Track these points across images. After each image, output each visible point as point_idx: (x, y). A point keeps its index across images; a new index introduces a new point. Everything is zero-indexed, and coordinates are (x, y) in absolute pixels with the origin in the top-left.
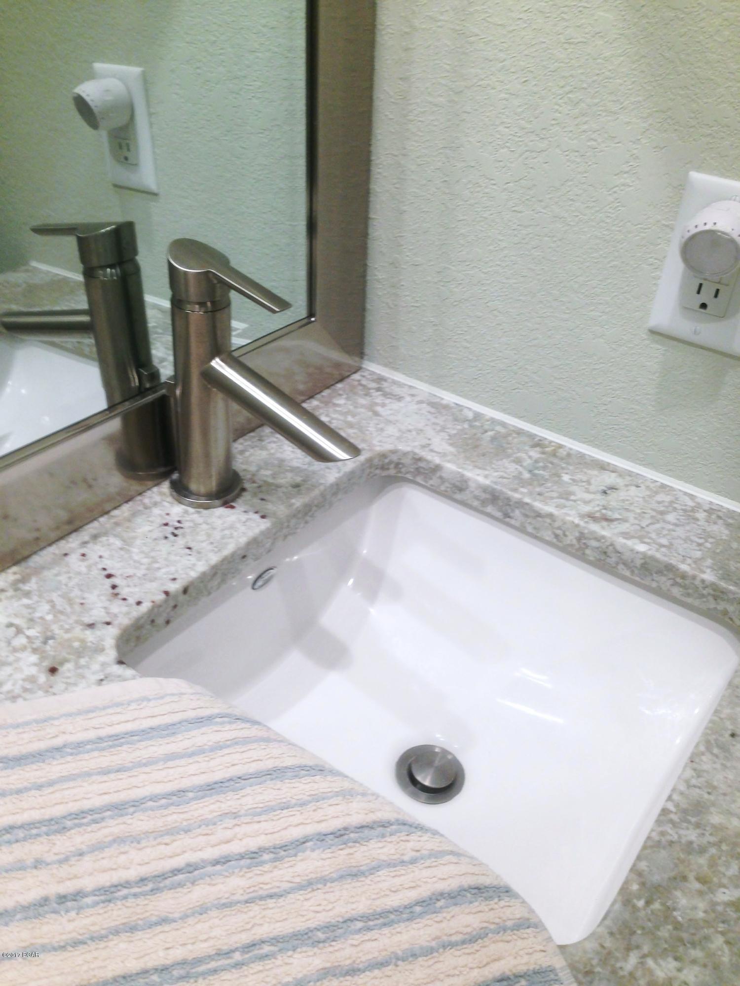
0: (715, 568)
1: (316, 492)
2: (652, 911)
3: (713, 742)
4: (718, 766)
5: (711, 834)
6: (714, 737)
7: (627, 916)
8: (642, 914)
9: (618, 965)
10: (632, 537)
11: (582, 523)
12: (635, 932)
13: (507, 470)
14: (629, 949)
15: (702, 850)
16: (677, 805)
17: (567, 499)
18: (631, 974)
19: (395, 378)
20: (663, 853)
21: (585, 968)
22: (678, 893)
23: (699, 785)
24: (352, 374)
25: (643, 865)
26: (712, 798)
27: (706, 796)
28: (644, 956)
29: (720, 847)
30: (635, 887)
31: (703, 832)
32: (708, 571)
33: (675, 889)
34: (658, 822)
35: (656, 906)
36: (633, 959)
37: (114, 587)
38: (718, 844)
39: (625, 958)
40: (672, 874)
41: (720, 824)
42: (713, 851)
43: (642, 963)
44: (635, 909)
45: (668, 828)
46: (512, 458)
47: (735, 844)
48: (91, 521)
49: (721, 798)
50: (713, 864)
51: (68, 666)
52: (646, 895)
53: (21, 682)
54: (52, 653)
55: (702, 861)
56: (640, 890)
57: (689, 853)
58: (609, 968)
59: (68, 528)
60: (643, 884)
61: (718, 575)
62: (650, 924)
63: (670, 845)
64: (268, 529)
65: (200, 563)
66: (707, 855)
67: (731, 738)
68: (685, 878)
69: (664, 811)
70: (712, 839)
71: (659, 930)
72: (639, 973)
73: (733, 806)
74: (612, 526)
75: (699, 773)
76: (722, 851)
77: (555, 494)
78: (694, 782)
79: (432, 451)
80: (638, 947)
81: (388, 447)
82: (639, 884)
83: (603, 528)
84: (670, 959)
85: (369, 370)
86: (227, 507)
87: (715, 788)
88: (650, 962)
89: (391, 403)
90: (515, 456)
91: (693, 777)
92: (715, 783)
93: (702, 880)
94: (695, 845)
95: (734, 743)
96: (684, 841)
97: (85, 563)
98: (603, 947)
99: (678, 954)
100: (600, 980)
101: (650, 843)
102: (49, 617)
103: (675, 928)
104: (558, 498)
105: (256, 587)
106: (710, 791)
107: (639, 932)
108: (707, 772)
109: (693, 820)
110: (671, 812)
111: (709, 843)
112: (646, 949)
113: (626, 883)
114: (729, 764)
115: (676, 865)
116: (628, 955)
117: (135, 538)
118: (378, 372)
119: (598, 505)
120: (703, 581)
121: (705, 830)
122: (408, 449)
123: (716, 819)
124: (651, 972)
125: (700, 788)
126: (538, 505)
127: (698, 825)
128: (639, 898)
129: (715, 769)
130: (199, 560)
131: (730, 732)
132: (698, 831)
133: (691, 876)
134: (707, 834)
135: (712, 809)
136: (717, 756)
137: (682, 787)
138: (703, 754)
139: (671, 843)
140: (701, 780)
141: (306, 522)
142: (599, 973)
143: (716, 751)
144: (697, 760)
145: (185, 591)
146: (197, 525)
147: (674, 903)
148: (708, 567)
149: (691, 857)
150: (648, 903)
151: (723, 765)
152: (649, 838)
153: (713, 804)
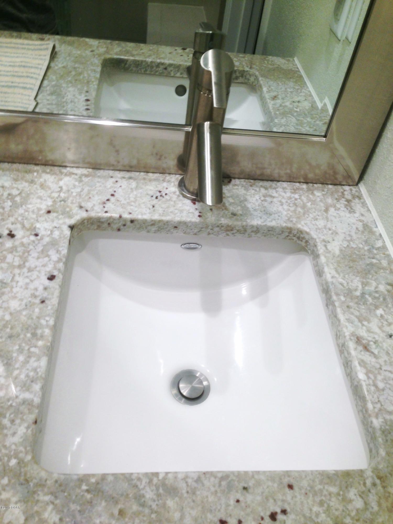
0: (388, 423)
1: (239, 223)
2: (83, 495)
3: (230, 479)
4: (213, 489)
5: (157, 505)
6: (234, 478)
7: (72, 484)
8: (78, 491)
9: (39, 493)
10: (365, 367)
11: (348, 337)
12: (64, 492)
13: (350, 283)
14: (52, 493)
15: (143, 505)
16: (164, 479)
17: (360, 321)
18: (38, 501)
19: (367, 202)
20: (126, 485)
21: (29, 478)
22: (104, 504)
23: (190, 484)
24: (346, 185)
25: (110, 478)
26: (185, 495)
27: (184, 491)
28: (53, 503)
29: (152, 513)
30: (93, 480)
31: (156, 499)
32: (381, 420)
33: (106, 501)
34: (146, 474)
35: (89, 496)
36: (47, 498)
37: (108, 200)
38: (152, 511)
39: (45, 494)
40: (115, 495)
41: (169, 507)
42: (147, 511)
43: (48, 504)
44: (80, 487)
45: (145, 481)
46: (364, 280)
47: (160, 521)
48: (137, 172)
49: (190, 500)
50: (137, 514)
51: (55, 214)
52: (92, 488)
53: (35, 208)
54: (57, 206)
55: (135, 507)
56: (93, 484)
57: (135, 498)
58: (35, 489)
59: (128, 168)
60: (98, 483)
61: (383, 427)
62: (74, 497)
63: (134, 486)
64: (196, 222)
65: (148, 215)
66: (141, 509)
67: (242, 488)
68: (117, 502)
69: (157, 474)
70: (154, 506)
71: (73, 503)
72: (40, 504)
73: (188, 509)
74: (363, 353)
75: (198, 480)
76: (150, 516)
77: (357, 314)
78: (190, 481)
79: (325, 246)
80: (56, 497)
81: (306, 229)
82: (96, 481)
83: (356, 349)
84: (58, 517)
85: (359, 189)
86: (192, 202)
87: (194, 493)
88: (50, 507)
89: (343, 211)
90: (368, 280)
91: (193, 478)
92: (198, 493)
93: (121, 512)
94: (143, 500)
95: (240, 491)
96: (142, 492)
97: (113, 185)
98: (46, 480)
99: (64, 519)
100: (27, 488)
101: (128, 476)
102: (74, 194)
103: (80, 511)
104: (356, 317)
105: (182, 246)
106: (190, 492)
107: (66, 494)
108: (203, 485)
109: (161, 491)
110: (158, 477)
111: (151, 506)
112: (57, 502)
113: (93, 475)
114: (219, 495)
115: (122, 495)
116: (48, 495)
117: (142, 188)
118: (363, 192)
119: (374, 338)
120: (372, 422)
121: (158, 500)
122: (315, 236)
123: (170, 503)
124: (45, 510)
125: (188, 485)
126: (339, 310)
127: (159, 495)
128: (87, 485)
129: (209, 488)
130: (150, 213)
131: (246, 486)
132: (155, 497)
133: (120, 506)
134: (157, 502)
135: (177, 499)
136: (220, 485)
137: (180, 476)
138: (215, 477)
139: (136, 486)
140: (194, 485)
141: (228, 235)
142: (30, 485)
143: (224, 483)
144: (207, 476)
145: (132, 221)
146: (170, 200)
147: (96, 504)
148: (384, 418)
149: (133, 500)
150: (88, 491)
151: (216, 492)
152: (132, 474)
153: (181, 498)
